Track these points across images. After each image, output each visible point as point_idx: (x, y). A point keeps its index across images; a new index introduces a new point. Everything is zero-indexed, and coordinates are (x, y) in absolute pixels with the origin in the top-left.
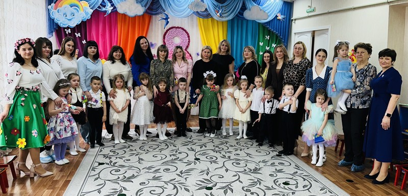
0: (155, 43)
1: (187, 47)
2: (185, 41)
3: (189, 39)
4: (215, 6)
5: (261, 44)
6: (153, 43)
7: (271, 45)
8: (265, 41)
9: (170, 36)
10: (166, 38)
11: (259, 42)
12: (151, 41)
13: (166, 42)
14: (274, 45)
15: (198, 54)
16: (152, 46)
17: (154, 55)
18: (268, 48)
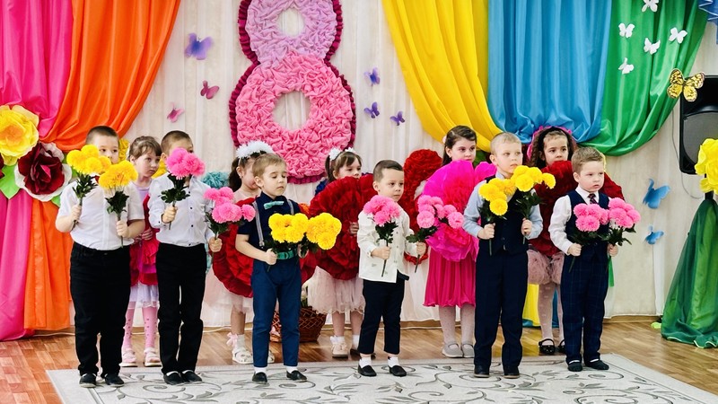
0: (208, 41)
1: (333, 49)
2: (322, 25)
3: (339, 19)
5: (626, 30)
6: (201, 37)
7: (667, 34)
8: (639, 18)
9: (267, 10)
10: (250, 17)
11: (616, 21)
12: (191, 30)
13: (249, 32)
14: (678, 35)
15: (374, 78)
16: (196, 47)
17: (206, 85)
18: (652, 48)
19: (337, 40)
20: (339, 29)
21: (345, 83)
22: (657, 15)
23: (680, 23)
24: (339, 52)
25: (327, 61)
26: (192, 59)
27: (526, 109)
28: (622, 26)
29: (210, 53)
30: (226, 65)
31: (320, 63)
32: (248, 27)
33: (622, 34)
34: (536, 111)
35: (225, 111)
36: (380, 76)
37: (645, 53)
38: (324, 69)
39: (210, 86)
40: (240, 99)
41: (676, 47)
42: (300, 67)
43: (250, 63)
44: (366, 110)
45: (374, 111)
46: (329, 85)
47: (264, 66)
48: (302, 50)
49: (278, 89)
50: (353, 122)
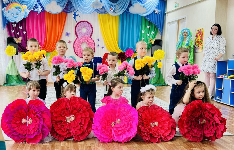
0: (70, 33)
2: (89, 31)
4: (110, 5)
5: (143, 32)
6: (68, 33)
7: (151, 32)
8: (146, 30)
9: (80, 28)
10: (77, 29)
11: (142, 30)
12: (67, 31)
13: (77, 32)
14: (153, 32)
15: (98, 40)
16: (67, 34)
17: (69, 41)
18: (148, 35)
19: (92, 33)
20: (92, 31)
21: (93, 41)
22: (149, 29)
23: (153, 31)
24: (92, 35)
25: (90, 37)
26: (67, 36)
27: (125, 46)
28: (143, 31)
29: (70, 35)
30: (73, 38)
31: (89, 37)
32: (76, 31)
33: (142, 32)
34: (127, 46)
35: (73, 46)
36: (99, 40)
37: (147, 36)
38: (90, 38)
39: (70, 41)
40: (75, 44)
41: (152, 35)
42: (85, 38)
43: (77, 37)
44: (97, 46)
45: (98, 46)
46: (90, 41)
47: (79, 38)
48: (86, 35)
49: (81, 42)
50: (95, 48)
